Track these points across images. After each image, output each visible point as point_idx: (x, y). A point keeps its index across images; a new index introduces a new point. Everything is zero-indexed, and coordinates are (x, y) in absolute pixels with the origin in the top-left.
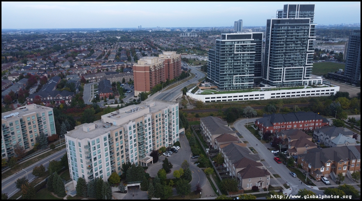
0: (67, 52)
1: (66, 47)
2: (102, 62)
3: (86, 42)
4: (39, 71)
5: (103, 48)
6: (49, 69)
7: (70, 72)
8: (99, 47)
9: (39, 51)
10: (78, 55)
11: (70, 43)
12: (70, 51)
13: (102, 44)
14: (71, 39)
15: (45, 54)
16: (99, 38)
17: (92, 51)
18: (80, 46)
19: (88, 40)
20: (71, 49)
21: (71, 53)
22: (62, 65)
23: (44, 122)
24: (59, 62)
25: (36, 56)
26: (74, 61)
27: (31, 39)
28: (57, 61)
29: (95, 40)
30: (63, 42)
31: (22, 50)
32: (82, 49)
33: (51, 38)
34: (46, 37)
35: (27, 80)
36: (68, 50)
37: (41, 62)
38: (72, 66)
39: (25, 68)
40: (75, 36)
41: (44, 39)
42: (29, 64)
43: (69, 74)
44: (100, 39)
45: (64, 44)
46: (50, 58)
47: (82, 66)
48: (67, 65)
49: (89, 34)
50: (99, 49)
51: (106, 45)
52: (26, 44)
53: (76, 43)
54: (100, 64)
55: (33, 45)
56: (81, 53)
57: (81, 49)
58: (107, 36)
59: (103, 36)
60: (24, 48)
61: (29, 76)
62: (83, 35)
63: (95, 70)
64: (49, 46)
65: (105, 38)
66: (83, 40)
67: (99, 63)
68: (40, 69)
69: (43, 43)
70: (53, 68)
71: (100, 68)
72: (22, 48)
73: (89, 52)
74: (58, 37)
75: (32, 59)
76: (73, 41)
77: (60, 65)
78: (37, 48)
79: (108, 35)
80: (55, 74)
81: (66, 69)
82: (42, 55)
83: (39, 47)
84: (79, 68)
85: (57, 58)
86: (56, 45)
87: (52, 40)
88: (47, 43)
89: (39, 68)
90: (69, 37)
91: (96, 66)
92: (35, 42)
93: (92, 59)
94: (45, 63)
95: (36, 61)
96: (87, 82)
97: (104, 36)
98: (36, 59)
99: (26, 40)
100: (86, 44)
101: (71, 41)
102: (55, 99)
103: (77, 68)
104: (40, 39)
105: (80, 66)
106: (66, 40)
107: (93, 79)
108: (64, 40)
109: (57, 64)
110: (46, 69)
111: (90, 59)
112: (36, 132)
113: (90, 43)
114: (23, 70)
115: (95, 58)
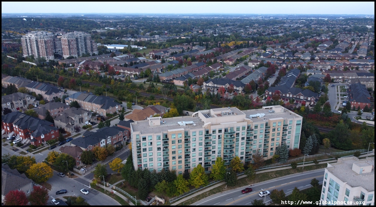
0: (306, 40)
1: (305, 35)
2: (350, 57)
3: (327, 31)
4: (278, 61)
5: (350, 39)
6: (288, 59)
7: (311, 65)
8: (344, 37)
9: (278, 37)
10: (319, 45)
11: (310, 30)
12: (310, 41)
13: (348, 33)
14: (311, 26)
15: (283, 41)
16: (344, 26)
17: (336, 42)
18: (321, 34)
19: (330, 28)
20: (310, 38)
21: (312, 42)
22: (302, 56)
23: (289, 132)
24: (298, 52)
25: (275, 43)
26: (316, 53)
27: (271, 25)
28: (297, 51)
29: (338, 28)
30: (301, 29)
31: (263, 35)
32: (324, 38)
33: (290, 25)
34: (284, 23)
35: (266, 69)
36: (307, 38)
37: (280, 50)
38: (313, 59)
39: (264, 55)
40: (314, 23)
41: (282, 24)
42: (268, 52)
43: (310, 68)
44: (345, 28)
45: (303, 32)
46: (289, 47)
47: (325, 59)
48: (307, 56)
49: (331, 22)
50: (345, 40)
51: (353, 35)
52: (266, 30)
53: (316, 31)
54: (348, 60)
55: (272, 31)
56: (323, 43)
57: (322, 38)
58: (354, 24)
59: (348, 24)
60: (264, 34)
61: (269, 64)
62: (324, 22)
63: (341, 66)
64: (288, 33)
65: (350, 26)
66: (325, 28)
67: (346, 58)
68: (279, 58)
69: (282, 29)
70: (292, 58)
71: (348, 65)
72: (262, 34)
73: (332, 43)
74: (297, 23)
75: (271, 45)
76: (313, 29)
77: (299, 56)
78: (276, 34)
79: (354, 22)
80: (294, 66)
81: (306, 62)
82: (280, 42)
83: (277, 33)
84: (321, 62)
85: (296, 47)
86: (295, 32)
87: (290, 26)
88: (285, 29)
89: (277, 56)
90: (308, 24)
91: (342, 61)
92: (274, 28)
93: (336, 52)
94: (284, 52)
95: (275, 48)
96: (332, 81)
97: (350, 24)
98: (275, 46)
99: (266, 25)
100: (327, 33)
101: (311, 29)
102: (295, 98)
103: (319, 61)
104: (278, 25)
105: (322, 59)
106: (305, 27)
107: (340, 79)
108: (303, 26)
109: (296, 55)
110: (284, 58)
111: (334, 51)
112: (278, 141)
113: (333, 32)
114: (262, 57)
115: (341, 51)
